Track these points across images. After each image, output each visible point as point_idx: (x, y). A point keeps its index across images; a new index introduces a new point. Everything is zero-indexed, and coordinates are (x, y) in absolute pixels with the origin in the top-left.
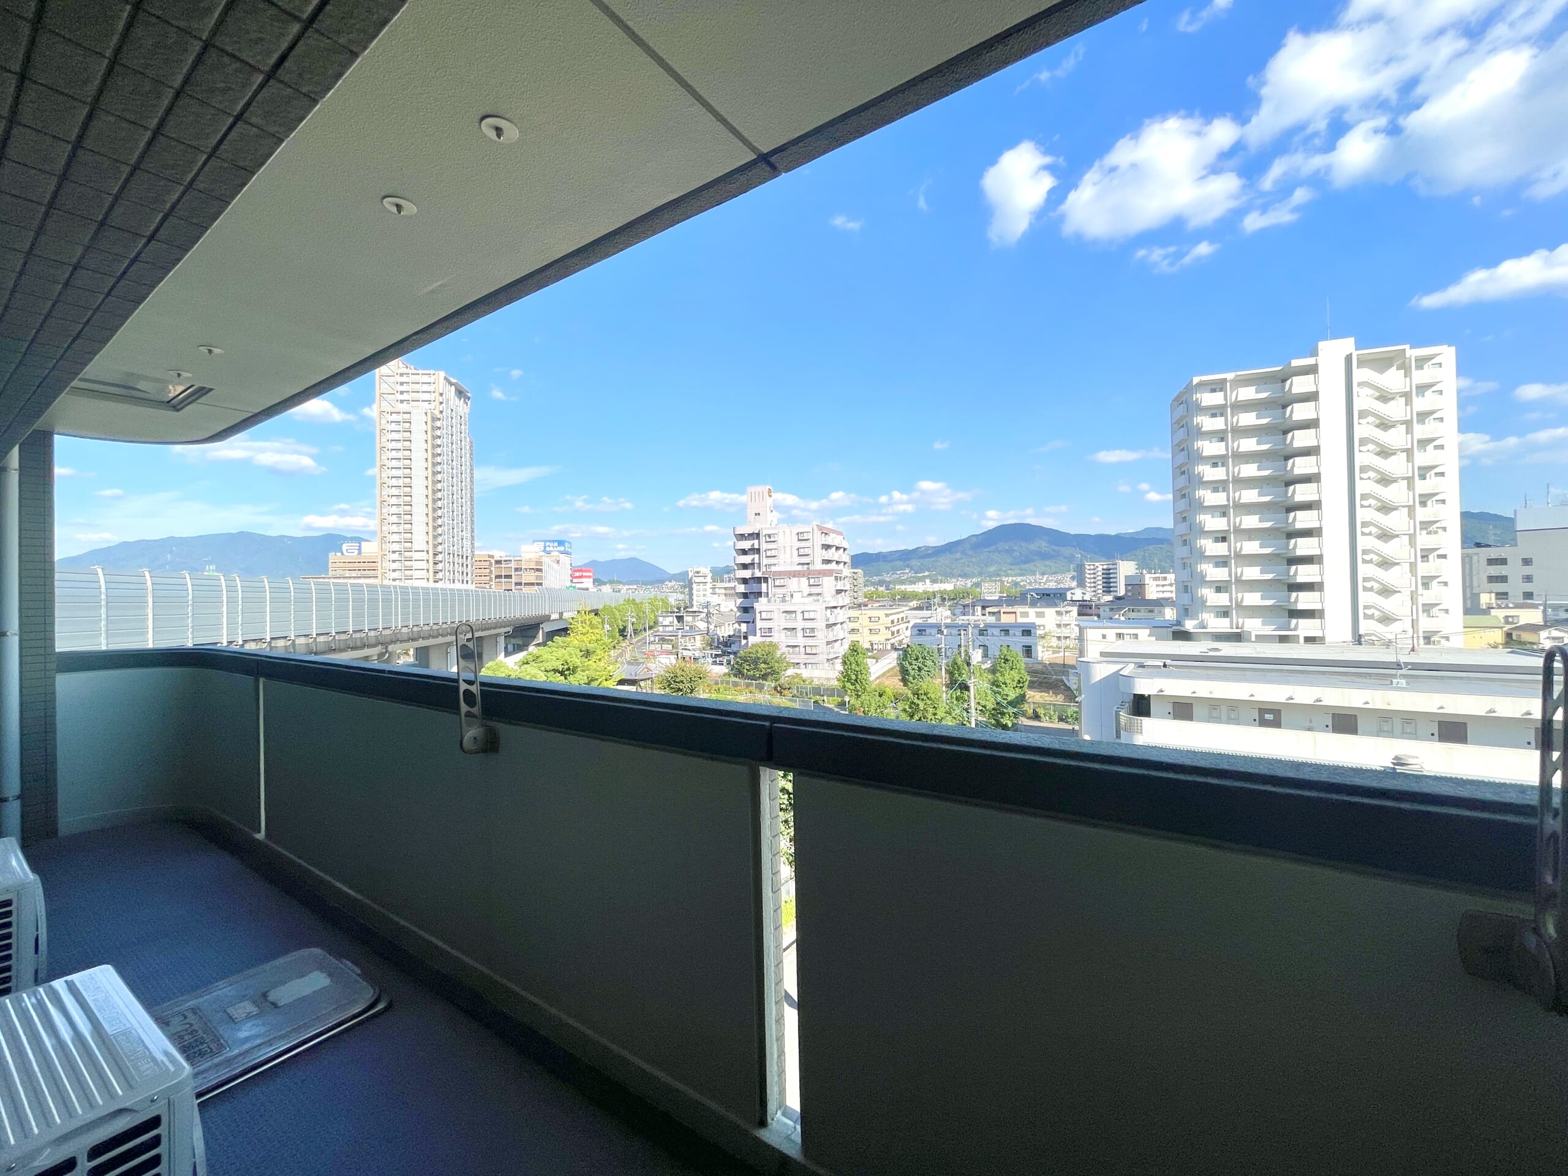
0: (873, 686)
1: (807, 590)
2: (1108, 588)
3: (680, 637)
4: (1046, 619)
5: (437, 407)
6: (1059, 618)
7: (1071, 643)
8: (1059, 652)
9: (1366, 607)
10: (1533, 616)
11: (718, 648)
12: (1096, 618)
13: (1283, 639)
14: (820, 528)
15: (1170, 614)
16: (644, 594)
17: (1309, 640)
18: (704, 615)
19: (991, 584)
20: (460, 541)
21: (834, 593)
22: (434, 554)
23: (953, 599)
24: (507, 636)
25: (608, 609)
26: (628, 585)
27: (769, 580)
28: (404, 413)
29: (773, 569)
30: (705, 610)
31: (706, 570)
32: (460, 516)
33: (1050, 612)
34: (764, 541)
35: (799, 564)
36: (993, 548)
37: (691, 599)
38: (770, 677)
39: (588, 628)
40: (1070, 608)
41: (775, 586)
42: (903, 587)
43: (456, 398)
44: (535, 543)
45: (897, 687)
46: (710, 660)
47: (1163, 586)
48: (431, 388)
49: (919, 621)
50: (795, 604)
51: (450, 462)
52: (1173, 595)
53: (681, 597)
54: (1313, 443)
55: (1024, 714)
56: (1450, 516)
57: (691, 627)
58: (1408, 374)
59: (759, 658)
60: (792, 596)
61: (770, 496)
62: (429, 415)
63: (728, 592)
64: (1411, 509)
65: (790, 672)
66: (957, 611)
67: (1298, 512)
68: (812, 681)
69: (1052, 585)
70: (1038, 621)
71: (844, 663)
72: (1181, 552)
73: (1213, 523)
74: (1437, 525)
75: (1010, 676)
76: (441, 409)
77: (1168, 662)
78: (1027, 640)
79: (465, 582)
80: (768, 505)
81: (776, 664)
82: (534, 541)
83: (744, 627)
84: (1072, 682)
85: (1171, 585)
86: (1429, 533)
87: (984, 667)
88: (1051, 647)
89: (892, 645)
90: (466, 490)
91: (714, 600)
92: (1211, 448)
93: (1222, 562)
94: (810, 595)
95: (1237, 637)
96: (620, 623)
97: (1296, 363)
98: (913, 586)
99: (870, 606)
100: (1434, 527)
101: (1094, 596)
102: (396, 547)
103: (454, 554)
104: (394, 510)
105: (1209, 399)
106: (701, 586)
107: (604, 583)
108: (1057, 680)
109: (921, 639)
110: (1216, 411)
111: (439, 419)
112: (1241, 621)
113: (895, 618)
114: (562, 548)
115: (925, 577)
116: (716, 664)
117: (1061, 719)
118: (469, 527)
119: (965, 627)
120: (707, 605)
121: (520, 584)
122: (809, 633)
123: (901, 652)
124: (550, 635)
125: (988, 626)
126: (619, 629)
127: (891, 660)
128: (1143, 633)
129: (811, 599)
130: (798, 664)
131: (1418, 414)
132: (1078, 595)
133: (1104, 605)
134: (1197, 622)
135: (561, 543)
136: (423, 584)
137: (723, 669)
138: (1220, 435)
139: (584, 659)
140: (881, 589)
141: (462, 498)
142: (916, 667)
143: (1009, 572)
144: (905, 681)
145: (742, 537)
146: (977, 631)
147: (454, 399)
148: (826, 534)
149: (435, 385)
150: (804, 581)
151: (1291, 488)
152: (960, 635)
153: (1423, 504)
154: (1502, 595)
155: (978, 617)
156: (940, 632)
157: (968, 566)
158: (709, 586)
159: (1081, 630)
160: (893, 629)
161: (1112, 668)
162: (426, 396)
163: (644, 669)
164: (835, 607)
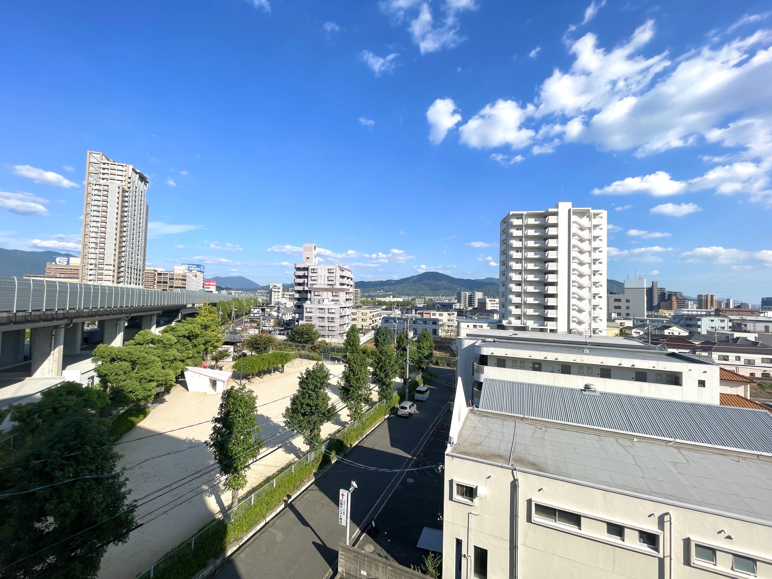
0: (362, 347)
1: (331, 298)
2: (471, 303)
3: (261, 319)
4: (444, 317)
5: (127, 185)
6: (449, 317)
7: (454, 329)
8: (448, 333)
9: (573, 317)
10: (629, 323)
11: (282, 326)
12: (465, 318)
13: (542, 330)
14: (339, 267)
15: (496, 317)
16: (243, 296)
17: (552, 331)
18: (277, 308)
19: (420, 299)
20: (136, 261)
21: (345, 300)
22: (118, 267)
23: (403, 306)
24: (158, 316)
25: (222, 303)
26: (236, 290)
27: (312, 292)
28: (104, 185)
29: (314, 286)
30: (277, 306)
31: (280, 285)
32: (137, 247)
33: (445, 314)
34: (310, 272)
35: (328, 285)
36: (421, 283)
37: (271, 300)
38: (309, 342)
39: (207, 313)
40: (454, 312)
41: (315, 295)
42: (379, 299)
43: (139, 181)
44: (183, 265)
45: (373, 348)
46: (278, 332)
47: (494, 304)
48: (124, 174)
49: (386, 316)
50: (325, 305)
51: (133, 216)
52: (498, 308)
53: (265, 298)
54: (555, 245)
55: (431, 362)
56: (603, 280)
57: (269, 315)
58: (590, 220)
59: (304, 332)
60: (323, 301)
61: (315, 249)
62: (121, 188)
63: (291, 297)
64: (590, 276)
65: (320, 339)
66: (404, 312)
67: (549, 275)
68: (331, 344)
69: (447, 301)
70: (440, 318)
71: (347, 336)
72: (502, 289)
73: (516, 277)
74: (599, 284)
75: (426, 344)
76: (129, 186)
77: (496, 340)
78: (434, 327)
79: (138, 284)
80: (314, 254)
81: (313, 335)
82: (183, 264)
83: (297, 316)
84: (454, 347)
85: (497, 304)
86: (596, 287)
87: (414, 340)
88: (445, 330)
89: (372, 327)
90: (142, 232)
91: (283, 301)
92: (516, 244)
93: (519, 295)
94: (333, 300)
95: (523, 329)
96: (229, 311)
97: (550, 210)
98: (384, 299)
99: (363, 307)
100: (597, 285)
101: (464, 307)
102: (93, 261)
103: (131, 268)
104: (93, 240)
105: (516, 222)
106: (277, 293)
107: (223, 289)
108: (447, 346)
109: (386, 325)
110: (519, 228)
111: (128, 192)
112: (525, 321)
113: (375, 313)
114: (199, 269)
115: (390, 295)
116: (281, 335)
117: (448, 365)
118: (142, 254)
119: (406, 320)
120: (278, 303)
121: (172, 287)
122: (332, 320)
123: (376, 331)
124: (184, 317)
125: (417, 319)
126: (228, 314)
127: (371, 335)
128: (485, 325)
129: (333, 303)
130: (324, 335)
131: (594, 237)
132: (457, 306)
133: (469, 311)
134: (507, 321)
135: (198, 266)
136: (110, 284)
137: (284, 337)
138: (520, 239)
139: (203, 330)
140: (369, 299)
141: (139, 237)
142: (382, 339)
143: (428, 294)
144: (376, 345)
145: (298, 269)
146: (412, 322)
147: (138, 182)
148: (343, 270)
149: (126, 172)
150: (330, 293)
151: (547, 264)
152: (404, 323)
153: (594, 275)
154: (619, 314)
155: (413, 315)
156: (395, 322)
157: (410, 290)
158: (281, 293)
159: (459, 323)
160: (373, 319)
161: (472, 342)
162: (120, 178)
163: (239, 337)
164: (345, 307)
